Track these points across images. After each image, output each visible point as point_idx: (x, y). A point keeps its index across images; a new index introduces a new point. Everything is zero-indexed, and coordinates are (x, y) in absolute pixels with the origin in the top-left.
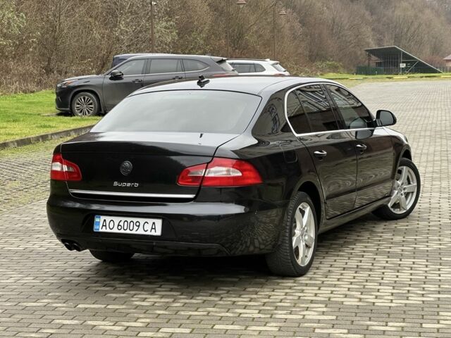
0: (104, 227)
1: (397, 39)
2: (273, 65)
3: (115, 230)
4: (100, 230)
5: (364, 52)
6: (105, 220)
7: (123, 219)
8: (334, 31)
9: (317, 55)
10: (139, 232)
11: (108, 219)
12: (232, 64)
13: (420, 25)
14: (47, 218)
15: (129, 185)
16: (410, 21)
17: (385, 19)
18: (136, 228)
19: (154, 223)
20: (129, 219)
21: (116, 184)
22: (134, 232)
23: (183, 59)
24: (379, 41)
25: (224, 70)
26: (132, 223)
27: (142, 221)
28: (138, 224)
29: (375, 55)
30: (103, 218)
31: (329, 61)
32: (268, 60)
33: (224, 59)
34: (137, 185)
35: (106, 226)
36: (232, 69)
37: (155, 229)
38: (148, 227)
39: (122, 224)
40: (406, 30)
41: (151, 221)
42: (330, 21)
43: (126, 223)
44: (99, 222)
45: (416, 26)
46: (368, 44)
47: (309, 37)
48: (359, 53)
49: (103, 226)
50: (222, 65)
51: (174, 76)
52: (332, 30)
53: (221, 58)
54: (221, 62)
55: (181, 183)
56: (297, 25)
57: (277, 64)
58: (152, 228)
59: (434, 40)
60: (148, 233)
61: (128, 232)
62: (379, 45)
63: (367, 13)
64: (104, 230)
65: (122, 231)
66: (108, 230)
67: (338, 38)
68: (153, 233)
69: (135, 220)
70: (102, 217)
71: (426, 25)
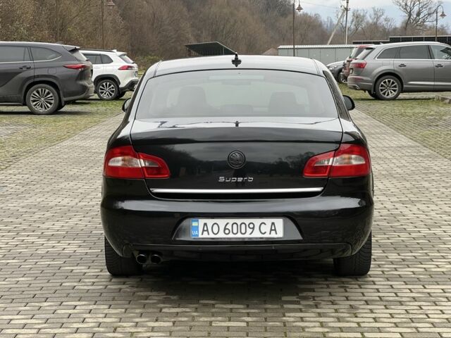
0: (205, 233)
1: (214, 35)
2: (120, 56)
3: (221, 235)
4: (200, 236)
5: (184, 47)
6: (205, 224)
7: (231, 221)
8: (155, 26)
9: (139, 49)
10: (254, 235)
11: (210, 222)
12: (85, 55)
13: (235, 22)
14: (101, 225)
15: (240, 179)
16: (226, 18)
17: (201, 16)
18: (249, 231)
19: (273, 224)
20: (239, 221)
21: (222, 179)
22: (247, 235)
23: (30, 47)
24: (198, 37)
25: (78, 60)
26: (243, 226)
27: (257, 222)
28: (251, 226)
29: (195, 51)
30: (202, 221)
31: (151, 55)
32: (115, 51)
33: (77, 47)
34: (251, 179)
35: (207, 230)
36: (86, 59)
37: (275, 230)
38: (266, 228)
39: (229, 227)
40: (222, 27)
41: (269, 221)
42: (150, 16)
43: (235, 226)
44: (198, 227)
45: (232, 23)
46: (188, 39)
47: (129, 31)
48: (179, 48)
49: (204, 230)
50: (75, 55)
51: (21, 66)
52: (153, 25)
53: (73, 47)
54: (74, 51)
55: (307, 175)
56: (119, 19)
57: (124, 55)
58: (271, 230)
59: (249, 37)
60: (267, 235)
61: (239, 235)
62: (198, 41)
63: (185, 9)
64: (205, 235)
65: (231, 235)
66: (212, 236)
67: (160, 33)
68: (273, 235)
69: (247, 221)
70: (200, 220)
71: (241, 22)
